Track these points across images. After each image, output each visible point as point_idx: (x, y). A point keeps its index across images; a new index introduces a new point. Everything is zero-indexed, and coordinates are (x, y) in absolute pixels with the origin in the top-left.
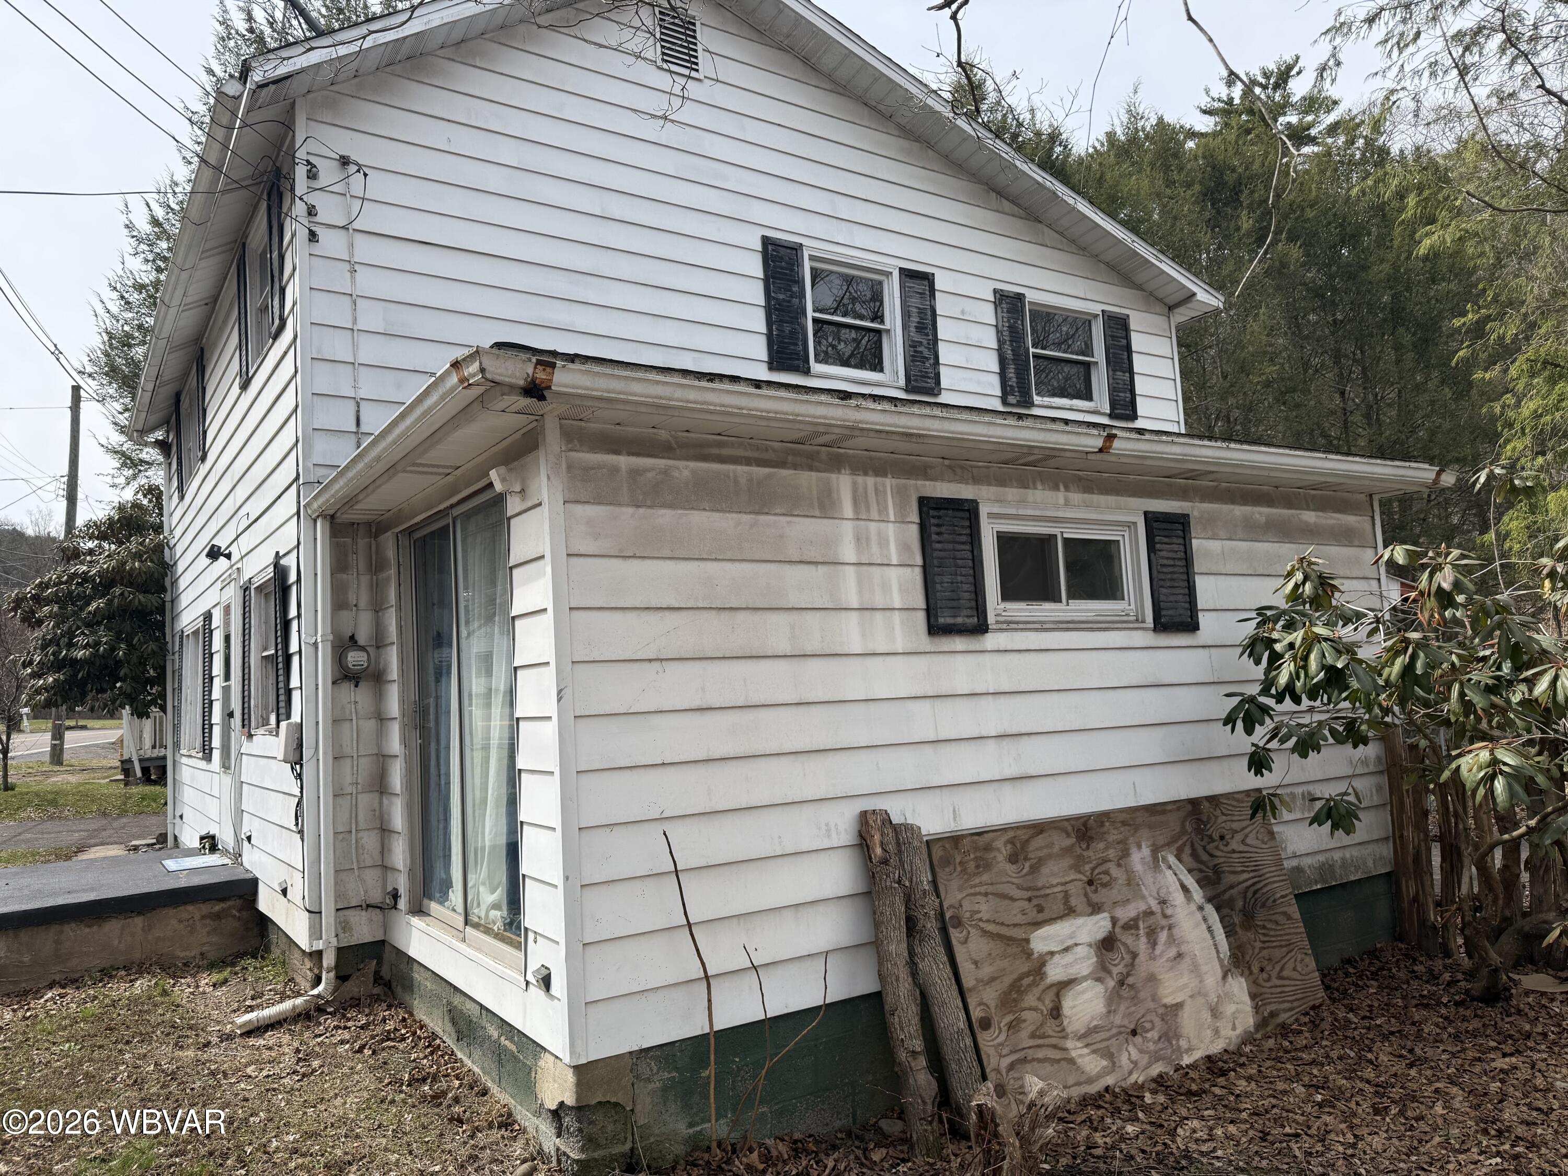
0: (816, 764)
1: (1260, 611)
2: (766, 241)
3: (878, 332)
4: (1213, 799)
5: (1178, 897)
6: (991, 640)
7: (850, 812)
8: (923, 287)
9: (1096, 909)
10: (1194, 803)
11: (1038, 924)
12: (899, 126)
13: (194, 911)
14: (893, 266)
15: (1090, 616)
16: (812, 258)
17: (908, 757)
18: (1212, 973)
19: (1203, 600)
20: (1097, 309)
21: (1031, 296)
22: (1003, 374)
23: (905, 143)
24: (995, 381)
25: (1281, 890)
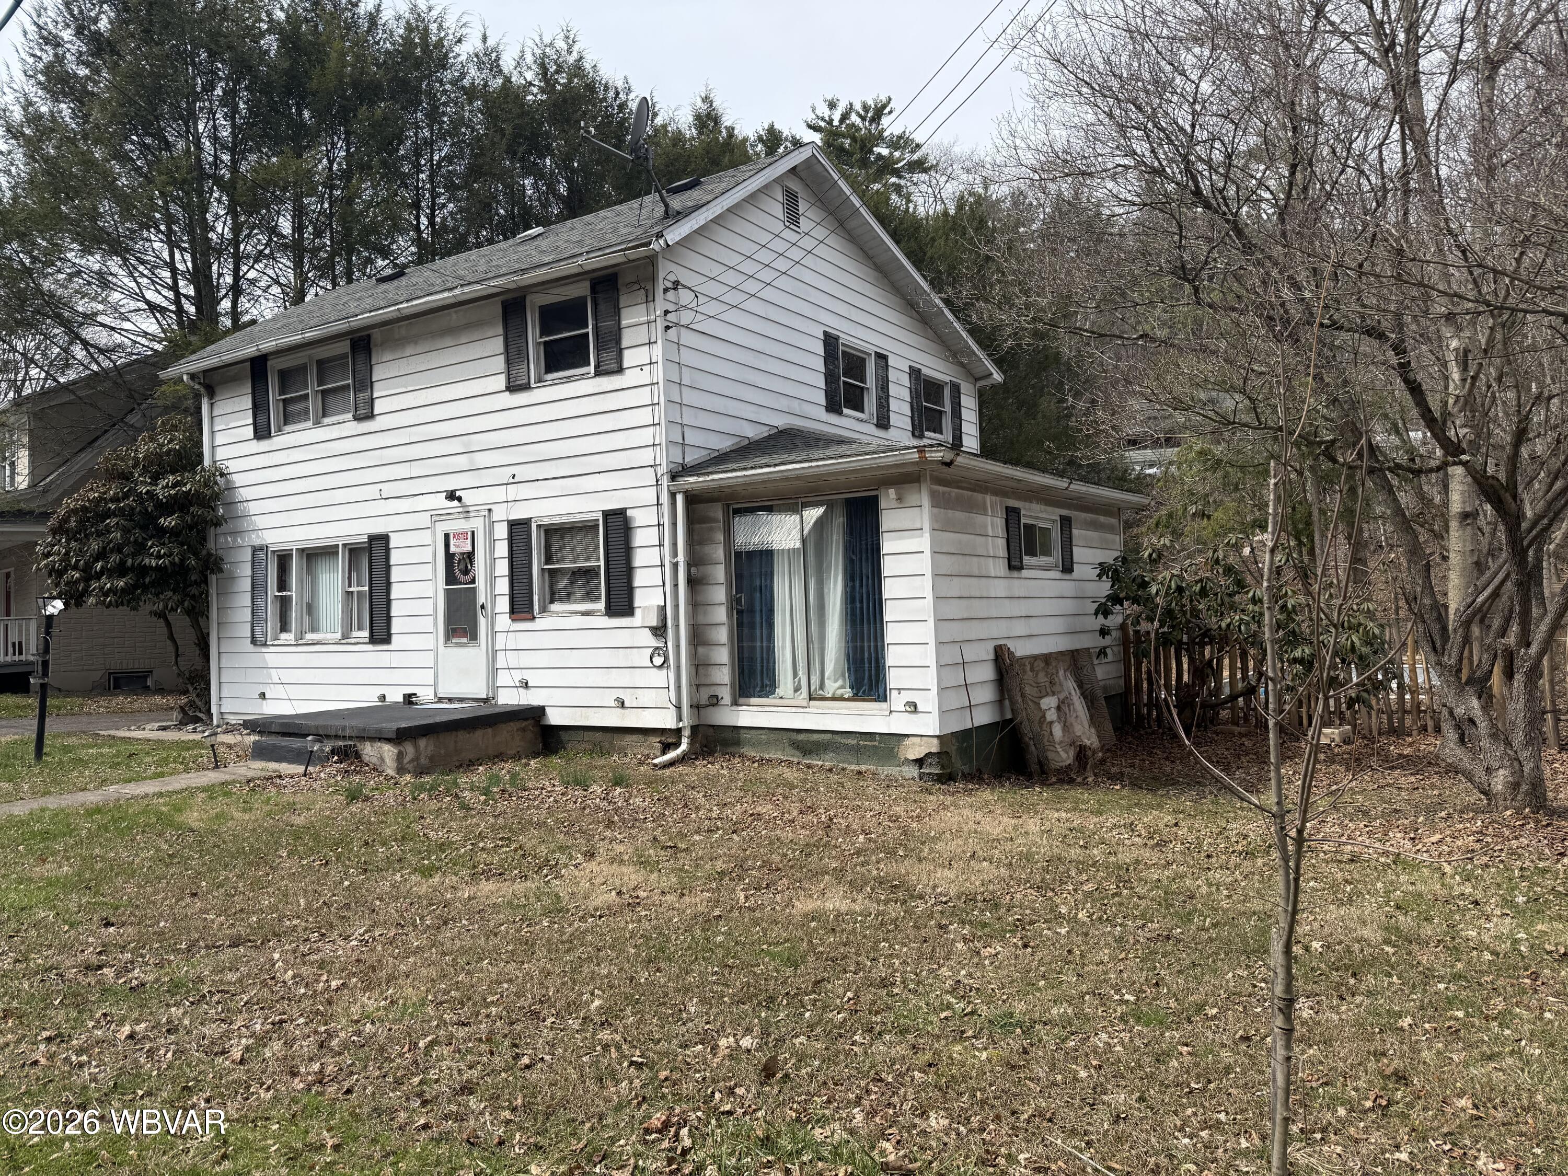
0: (985, 624)
1: (1100, 564)
2: (825, 333)
3: (862, 388)
4: (1077, 650)
5: (1073, 692)
6: (1025, 573)
7: (990, 647)
8: (882, 363)
9: (1054, 694)
10: (1072, 651)
11: (1041, 698)
12: (875, 264)
13: (514, 726)
14: (872, 349)
15: (1042, 563)
16: (843, 345)
17: (1003, 624)
18: (1087, 726)
19: (1076, 558)
20: (947, 379)
21: (925, 371)
22: (912, 418)
23: (876, 274)
24: (909, 420)
25: (1099, 693)
